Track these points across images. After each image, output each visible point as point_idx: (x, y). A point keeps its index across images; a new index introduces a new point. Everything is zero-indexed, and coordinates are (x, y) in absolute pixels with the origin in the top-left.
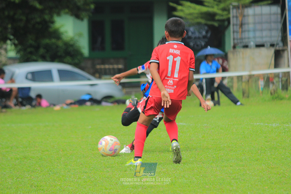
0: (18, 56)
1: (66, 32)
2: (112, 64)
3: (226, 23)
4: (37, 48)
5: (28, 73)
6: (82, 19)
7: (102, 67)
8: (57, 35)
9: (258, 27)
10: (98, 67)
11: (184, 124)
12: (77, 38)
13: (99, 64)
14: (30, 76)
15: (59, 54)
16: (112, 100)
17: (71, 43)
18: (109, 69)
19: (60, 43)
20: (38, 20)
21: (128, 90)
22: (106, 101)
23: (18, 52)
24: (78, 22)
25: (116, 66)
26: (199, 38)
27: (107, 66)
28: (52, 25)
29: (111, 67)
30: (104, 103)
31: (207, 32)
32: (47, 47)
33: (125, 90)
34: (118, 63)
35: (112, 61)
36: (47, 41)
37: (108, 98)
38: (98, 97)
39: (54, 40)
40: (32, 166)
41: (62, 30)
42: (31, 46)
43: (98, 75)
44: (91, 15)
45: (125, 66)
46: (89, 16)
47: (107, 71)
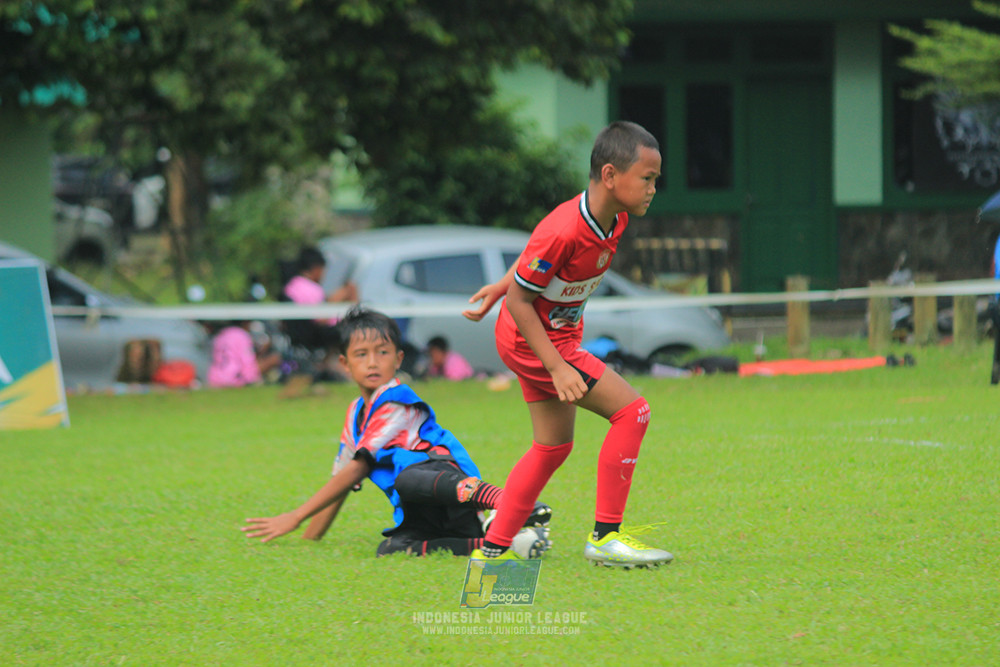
0: (371, 204)
1: (533, 124)
2: (687, 235)
4: (434, 178)
5: (402, 264)
6: (588, 83)
7: (656, 244)
8: (500, 134)
10: (641, 244)
11: (937, 445)
12: (568, 145)
13: (641, 235)
14: (408, 274)
15: (509, 199)
16: (687, 358)
17: (551, 161)
18: (679, 252)
19: (512, 163)
20: (439, 83)
21: (740, 324)
22: (667, 363)
23: (370, 191)
24: (574, 90)
25: (700, 244)
26: (991, 148)
27: (671, 243)
28: (483, 100)
29: (685, 244)
30: (658, 369)
32: (469, 177)
33: (730, 326)
34: (707, 234)
35: (688, 224)
36: (466, 155)
37: (672, 351)
38: (640, 348)
39: (489, 153)
40: (415, 580)
41: (519, 117)
42: (414, 171)
43: (638, 273)
44: (618, 66)
45: (734, 243)
46: (611, 70)
47: (672, 258)
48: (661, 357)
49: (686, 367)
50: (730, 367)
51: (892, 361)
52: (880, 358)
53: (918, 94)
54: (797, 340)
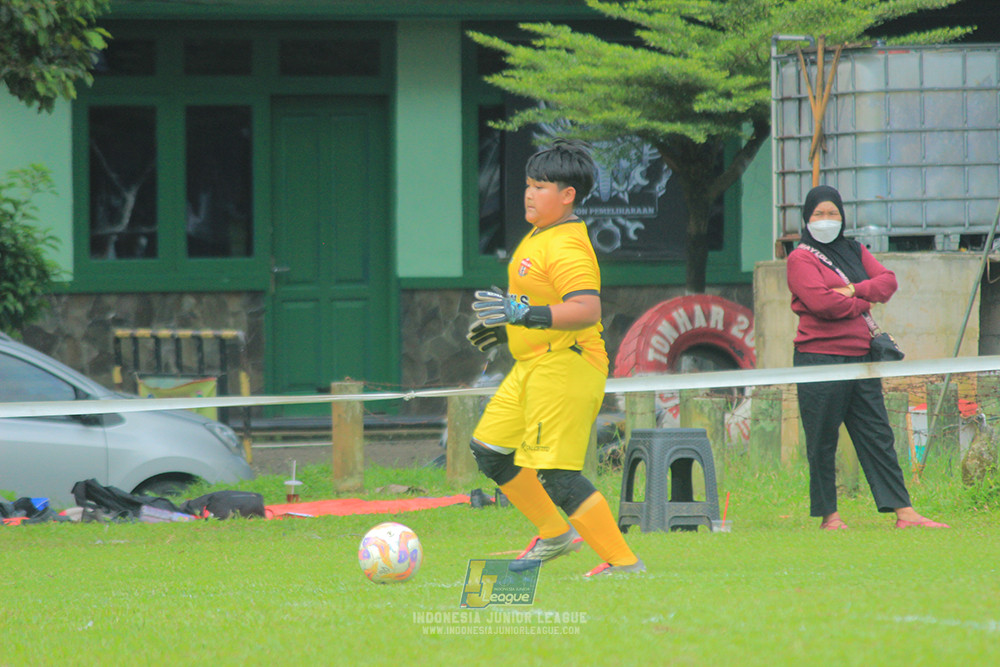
3: (747, 130)
7: (142, 332)
9: (904, 151)
10: (122, 332)
16: (190, 493)
18: (176, 344)
25: (208, 332)
26: (615, 201)
27: (165, 332)
31: (653, 173)
34: (217, 320)
35: (189, 302)
37: (167, 483)
43: (117, 375)
44: (89, 80)
45: (254, 330)
46: (79, 83)
47: (167, 351)
48: (150, 494)
49: (188, 510)
50: (253, 508)
51: (480, 500)
52: (464, 494)
53: (513, 125)
54: (346, 472)
